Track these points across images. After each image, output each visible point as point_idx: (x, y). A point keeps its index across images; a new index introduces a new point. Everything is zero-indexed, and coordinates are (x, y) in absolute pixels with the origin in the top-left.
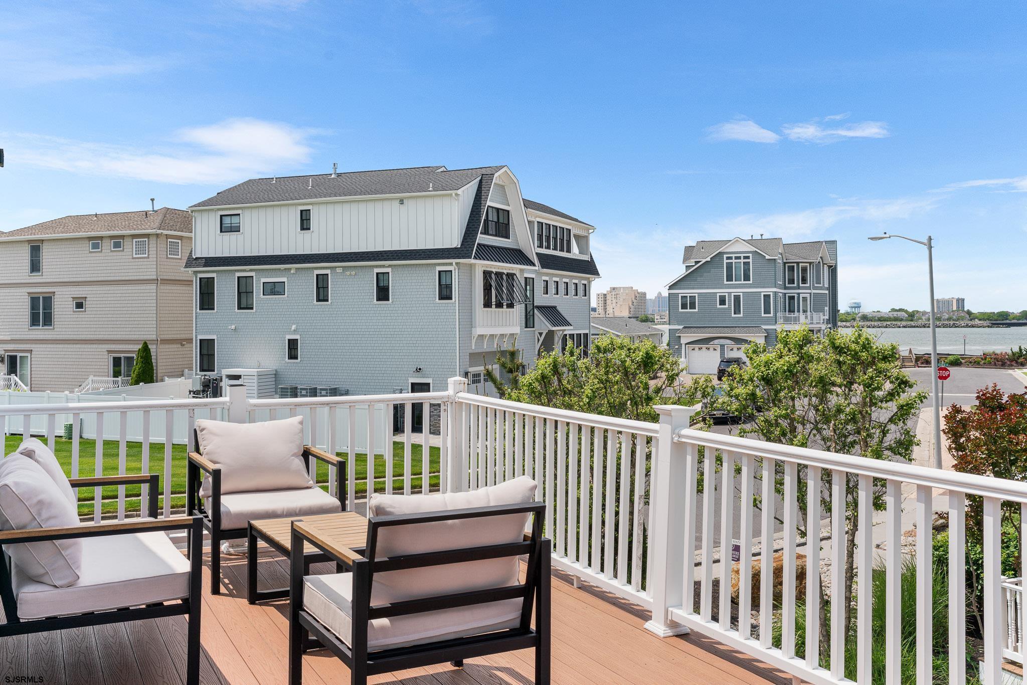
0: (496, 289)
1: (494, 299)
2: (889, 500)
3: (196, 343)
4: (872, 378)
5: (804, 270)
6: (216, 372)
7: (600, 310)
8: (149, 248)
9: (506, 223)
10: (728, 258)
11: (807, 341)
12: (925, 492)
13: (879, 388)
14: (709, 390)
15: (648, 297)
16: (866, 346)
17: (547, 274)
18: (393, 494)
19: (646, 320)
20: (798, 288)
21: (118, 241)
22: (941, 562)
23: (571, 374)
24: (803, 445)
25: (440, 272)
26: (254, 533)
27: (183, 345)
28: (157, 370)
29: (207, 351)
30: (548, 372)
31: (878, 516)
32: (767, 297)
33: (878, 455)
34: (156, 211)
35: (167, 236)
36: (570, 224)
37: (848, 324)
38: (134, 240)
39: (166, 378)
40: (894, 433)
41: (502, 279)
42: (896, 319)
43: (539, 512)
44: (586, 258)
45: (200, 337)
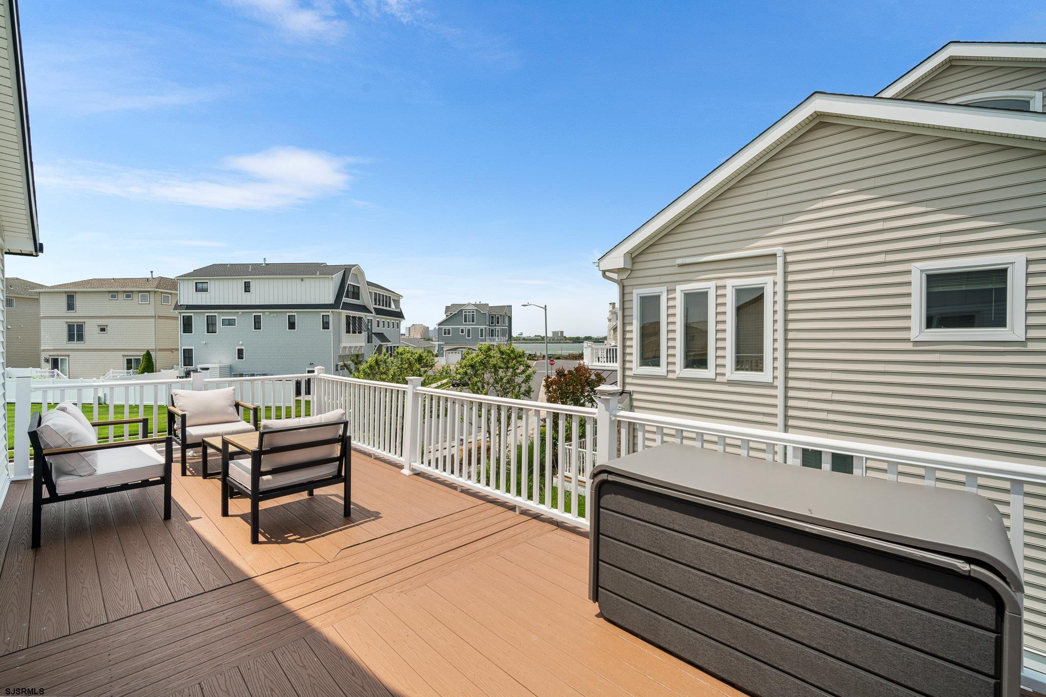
0: (353, 325)
1: (351, 329)
2: (524, 417)
3: (181, 351)
4: (514, 365)
5: (498, 318)
6: (193, 366)
7: (407, 335)
8: (149, 299)
9: (358, 292)
10: (465, 312)
11: (489, 349)
12: (537, 412)
13: (517, 369)
14: (449, 371)
15: (430, 329)
16: (513, 351)
17: (378, 318)
18: (276, 419)
19: (429, 340)
20: (495, 326)
21: (129, 294)
22: (543, 440)
23: (384, 365)
24: (486, 394)
25: (323, 315)
26: (205, 444)
27: (172, 352)
28: (156, 366)
29: (188, 356)
30: (373, 363)
31: (519, 423)
32: (482, 330)
33: (517, 397)
34: (154, 279)
35: (162, 293)
36: (390, 294)
37: (517, 342)
38: (140, 294)
39: (162, 370)
40: (524, 387)
41: (356, 320)
42: (537, 340)
43: (346, 424)
44: (398, 310)
45: (183, 348)
